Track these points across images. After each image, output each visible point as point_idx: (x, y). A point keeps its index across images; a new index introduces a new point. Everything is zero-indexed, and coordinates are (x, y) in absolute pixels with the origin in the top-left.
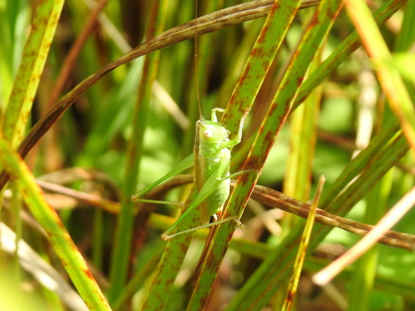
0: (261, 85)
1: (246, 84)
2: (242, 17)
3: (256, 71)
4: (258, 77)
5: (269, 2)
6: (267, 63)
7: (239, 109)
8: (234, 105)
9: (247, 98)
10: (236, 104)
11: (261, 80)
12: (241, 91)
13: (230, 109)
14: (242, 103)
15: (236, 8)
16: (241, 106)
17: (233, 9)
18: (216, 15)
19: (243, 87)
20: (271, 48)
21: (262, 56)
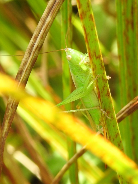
0: (96, 32)
1: (90, 40)
2: (44, 35)
3: (88, 27)
4: (92, 29)
5: (48, 13)
6: (91, 15)
7: (96, 58)
8: (92, 59)
9: (95, 47)
10: (93, 56)
11: (95, 29)
12: (90, 47)
13: (93, 63)
14: (95, 53)
15: (35, 37)
16: (96, 56)
17: (34, 39)
18: (29, 52)
19: (89, 43)
20: (87, 5)
21: (86, 15)
